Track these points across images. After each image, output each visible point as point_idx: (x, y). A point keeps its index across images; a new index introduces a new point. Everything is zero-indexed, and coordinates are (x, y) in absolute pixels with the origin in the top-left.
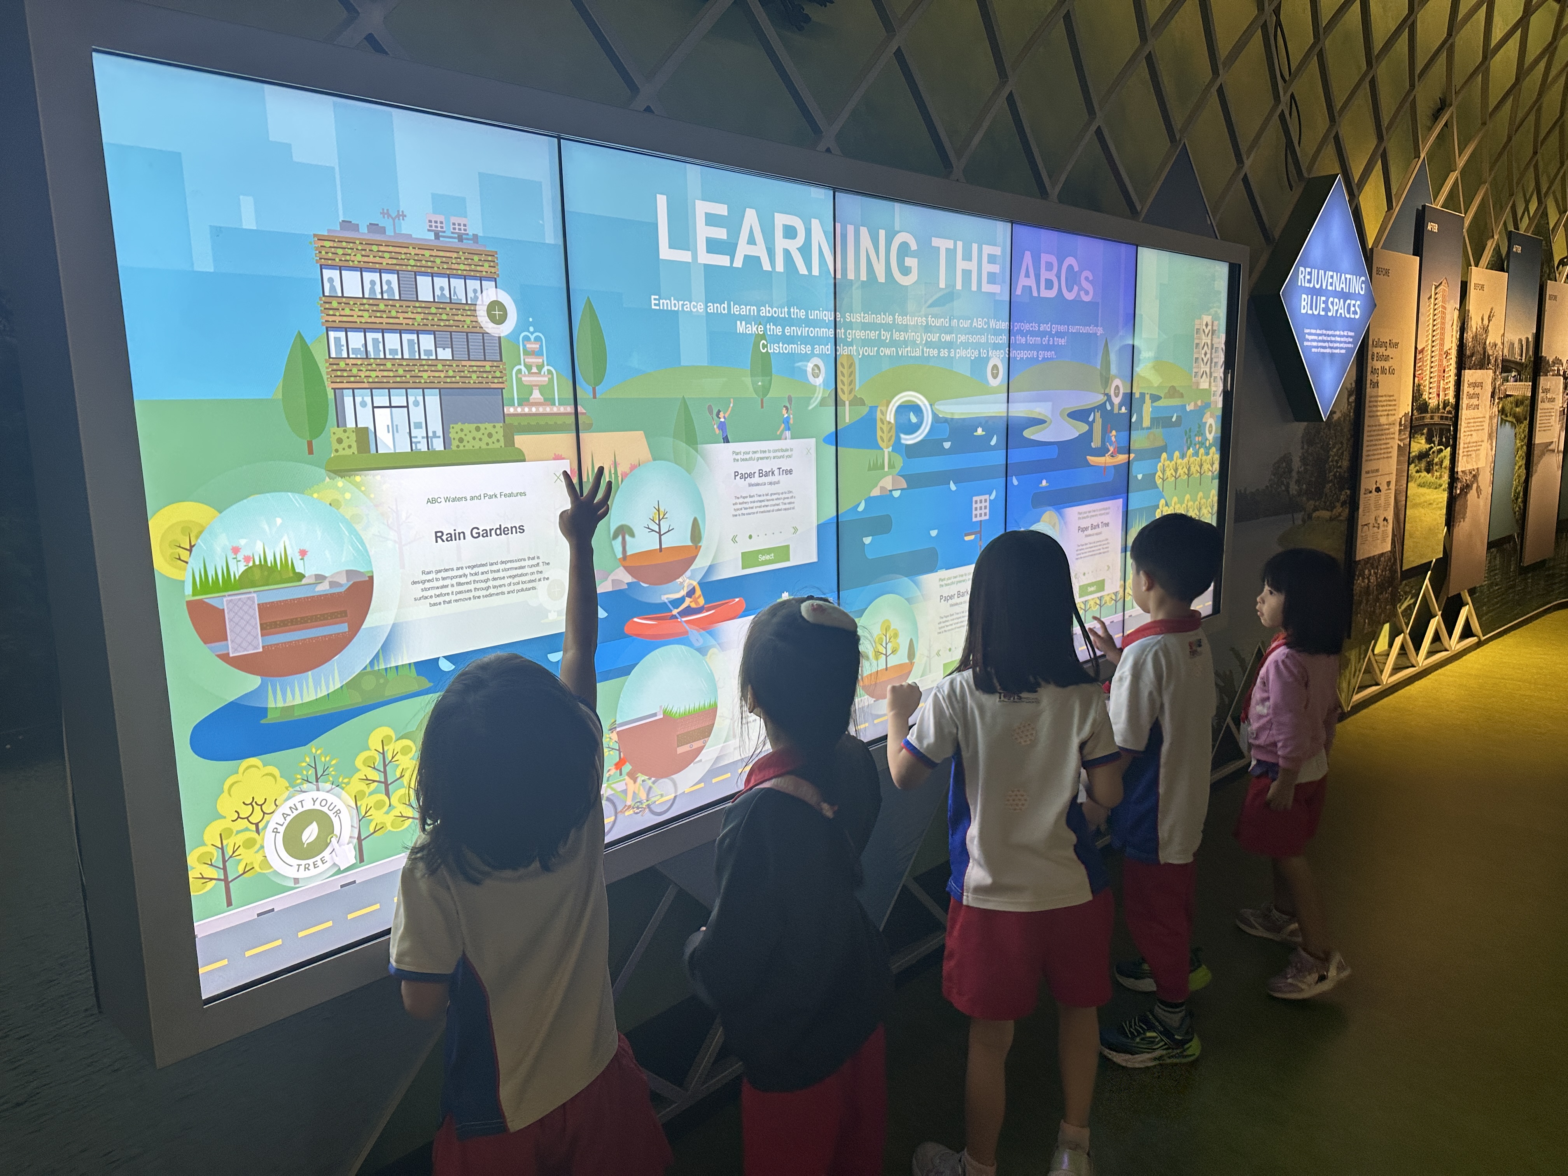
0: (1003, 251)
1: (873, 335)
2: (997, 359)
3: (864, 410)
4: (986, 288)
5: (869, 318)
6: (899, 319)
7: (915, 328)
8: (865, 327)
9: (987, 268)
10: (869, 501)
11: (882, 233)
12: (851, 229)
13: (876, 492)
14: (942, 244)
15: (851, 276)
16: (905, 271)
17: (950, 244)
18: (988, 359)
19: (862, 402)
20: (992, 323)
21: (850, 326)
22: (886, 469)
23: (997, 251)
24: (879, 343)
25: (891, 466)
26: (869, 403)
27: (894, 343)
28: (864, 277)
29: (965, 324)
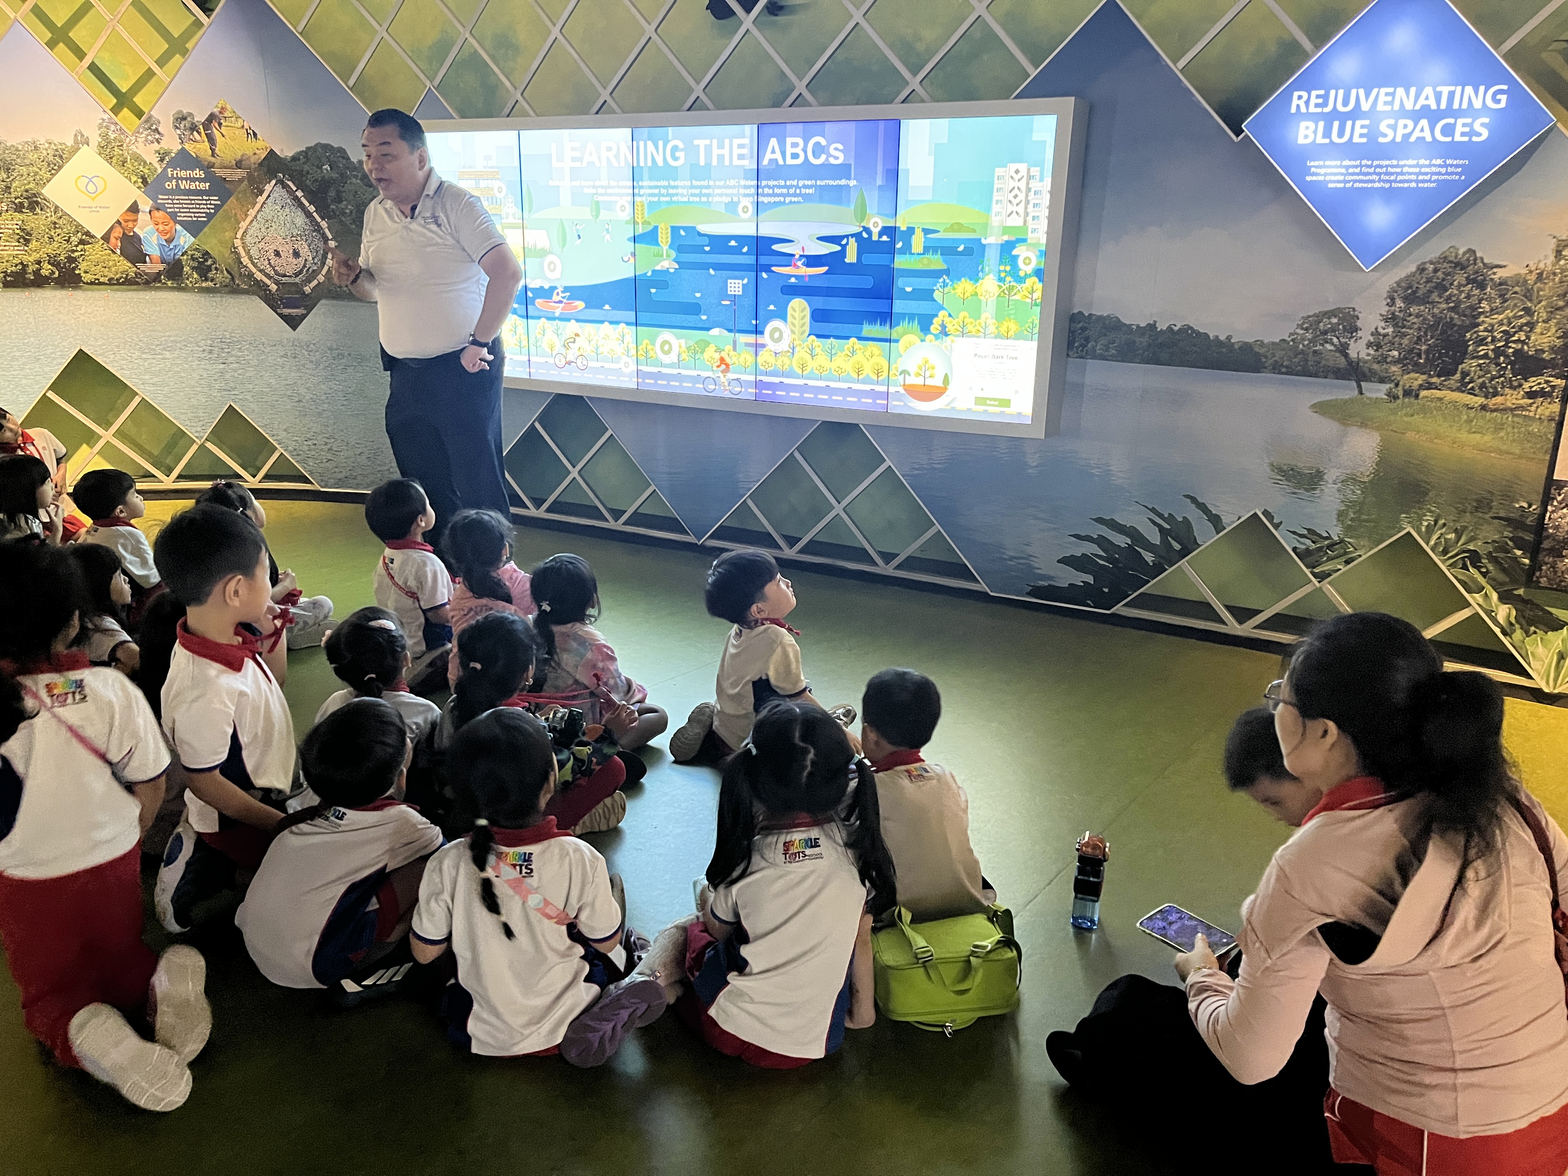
0: (752, 141)
1: (656, 191)
2: (748, 202)
3: (650, 228)
4: (736, 162)
5: (652, 184)
6: (672, 183)
7: (683, 187)
8: (650, 187)
9: (736, 151)
10: (654, 271)
11: (661, 143)
12: (642, 143)
13: (658, 268)
14: (702, 143)
15: (642, 164)
16: (675, 159)
17: (708, 142)
18: (739, 202)
19: (649, 223)
20: (743, 182)
21: (641, 187)
22: (665, 256)
23: (746, 141)
24: (660, 195)
25: (668, 256)
26: (654, 224)
27: (668, 195)
28: (650, 164)
29: (722, 183)
